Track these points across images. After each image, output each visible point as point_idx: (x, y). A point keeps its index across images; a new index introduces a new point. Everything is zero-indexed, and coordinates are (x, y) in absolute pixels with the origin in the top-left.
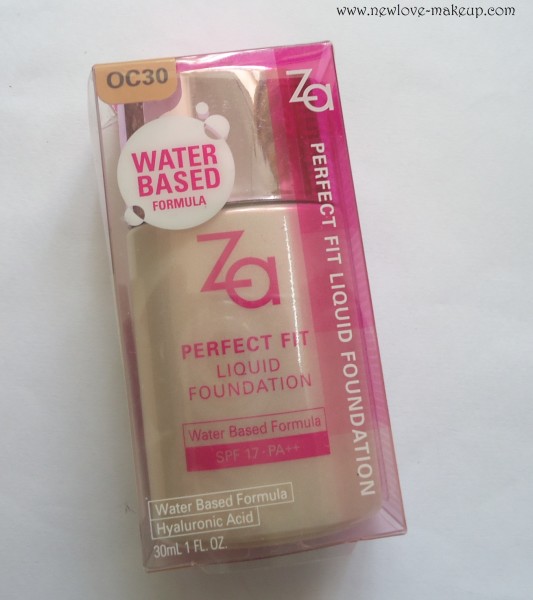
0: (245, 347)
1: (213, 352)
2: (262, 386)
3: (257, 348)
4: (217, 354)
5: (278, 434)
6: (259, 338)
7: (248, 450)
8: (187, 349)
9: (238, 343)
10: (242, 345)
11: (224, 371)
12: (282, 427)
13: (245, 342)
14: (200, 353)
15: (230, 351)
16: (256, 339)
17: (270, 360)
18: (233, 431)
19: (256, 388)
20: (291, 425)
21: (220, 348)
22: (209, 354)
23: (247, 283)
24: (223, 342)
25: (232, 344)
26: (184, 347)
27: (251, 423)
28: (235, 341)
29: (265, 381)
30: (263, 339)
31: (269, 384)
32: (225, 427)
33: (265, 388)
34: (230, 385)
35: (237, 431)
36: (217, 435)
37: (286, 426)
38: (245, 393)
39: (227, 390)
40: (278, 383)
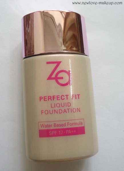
0: (60, 98)
1: (50, 99)
2: (65, 111)
3: (64, 99)
4: (51, 100)
5: (69, 127)
6: (65, 96)
7: (60, 131)
8: (41, 98)
9: (58, 97)
10: (59, 98)
11: (53, 106)
12: (71, 124)
13: (60, 97)
14: (45, 99)
15: (55, 99)
16: (64, 96)
17: (68, 103)
18: (55, 125)
19: (63, 112)
20: (73, 124)
21: (52, 98)
22: (49, 100)
23: (62, 78)
24: (53, 96)
25: (56, 97)
26: (40, 97)
27: (61, 123)
28: (57, 96)
29: (66, 109)
30: (66, 96)
31: (67, 110)
32: (53, 123)
33: (66, 112)
34: (55, 110)
35: (56, 125)
36: (50, 126)
37: (72, 124)
38: (60, 113)
39: (54, 112)
40: (70, 110)
